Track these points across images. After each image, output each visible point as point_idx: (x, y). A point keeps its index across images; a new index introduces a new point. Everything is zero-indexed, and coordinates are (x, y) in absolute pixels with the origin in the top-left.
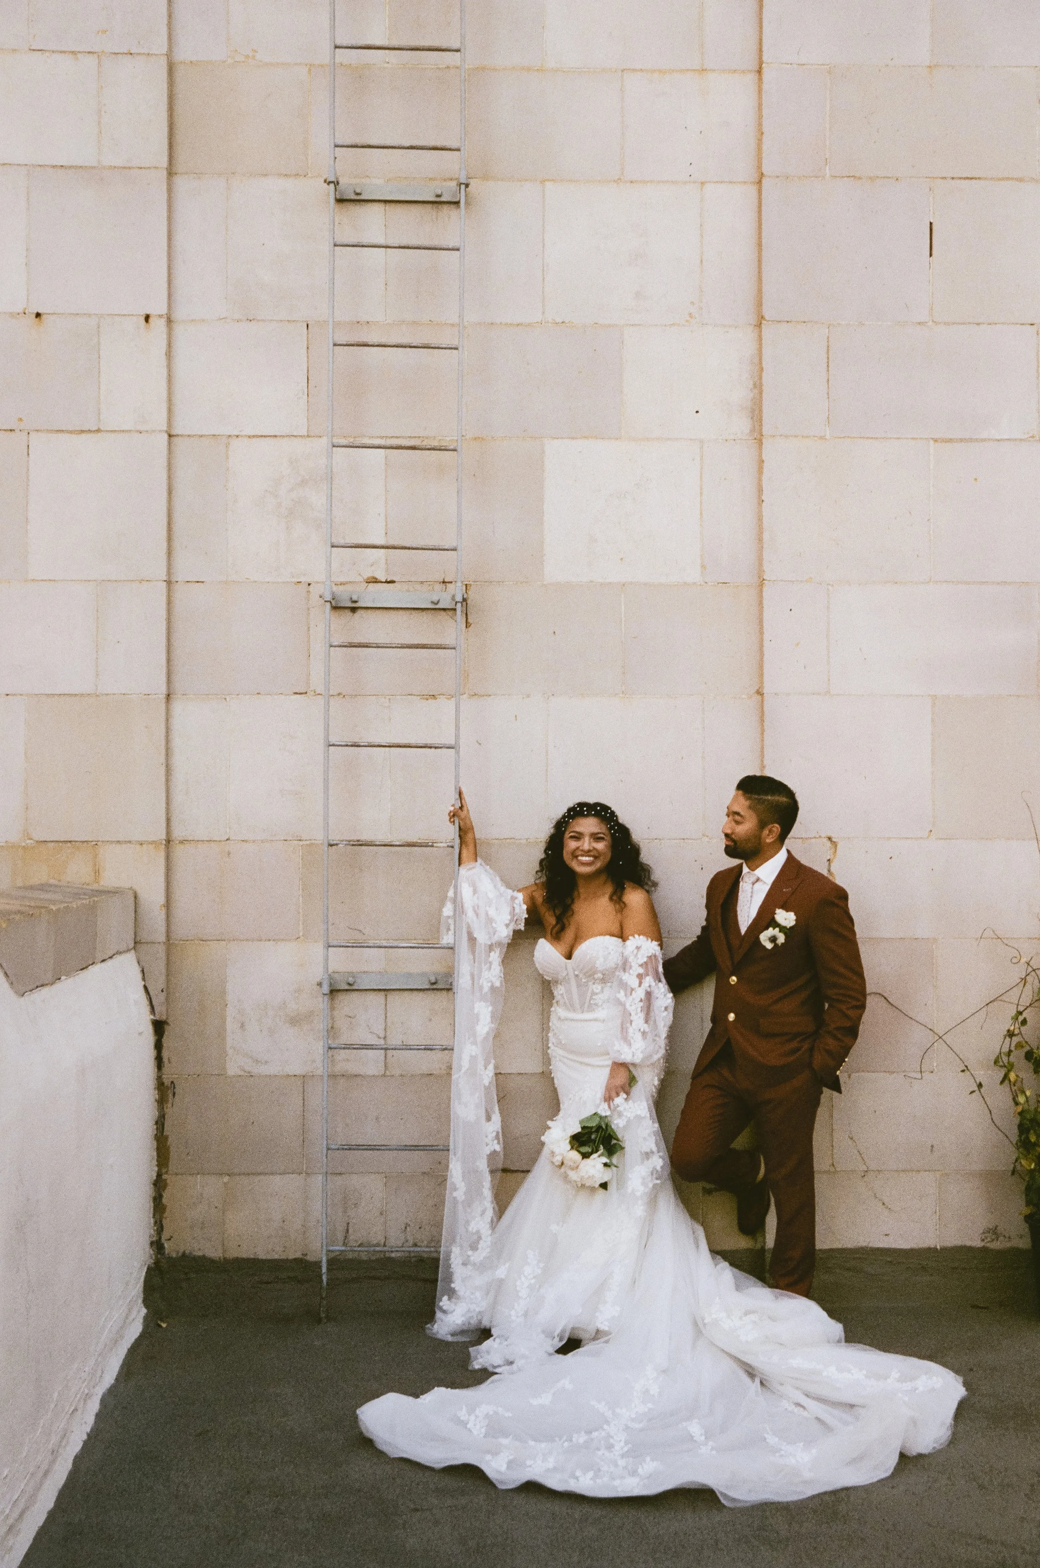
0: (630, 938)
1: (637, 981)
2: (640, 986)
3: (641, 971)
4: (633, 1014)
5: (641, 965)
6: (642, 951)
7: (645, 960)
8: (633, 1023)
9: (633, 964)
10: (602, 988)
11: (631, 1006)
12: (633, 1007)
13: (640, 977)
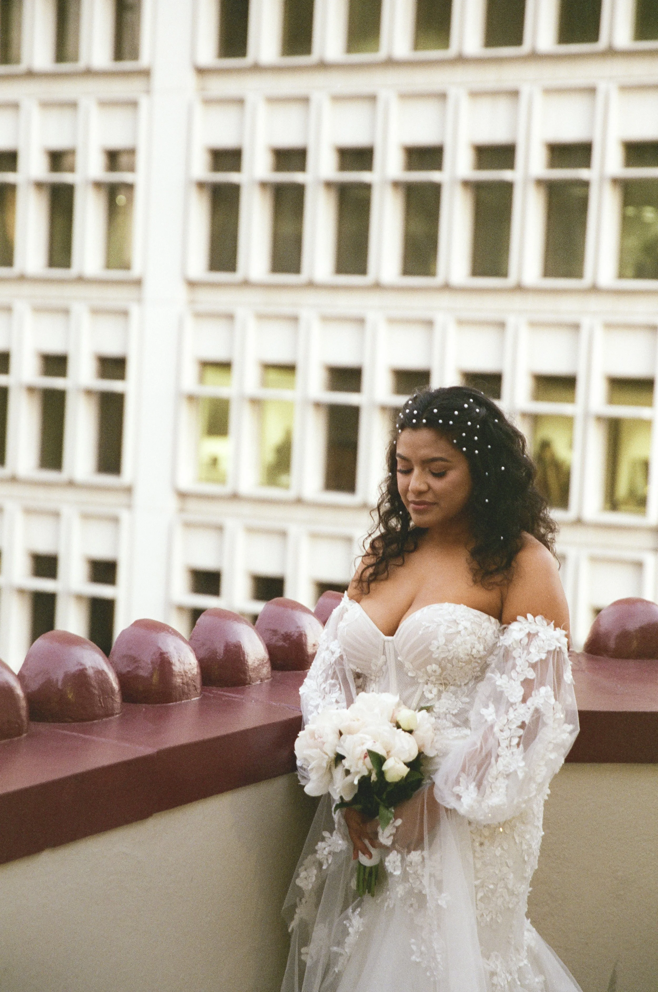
0: (519, 618)
1: (520, 692)
2: (524, 700)
3: (531, 674)
4: (504, 744)
5: (534, 666)
6: (536, 643)
7: (543, 656)
8: (500, 759)
9: (519, 662)
10: (440, 692)
11: (502, 731)
12: (507, 734)
13: (528, 684)
